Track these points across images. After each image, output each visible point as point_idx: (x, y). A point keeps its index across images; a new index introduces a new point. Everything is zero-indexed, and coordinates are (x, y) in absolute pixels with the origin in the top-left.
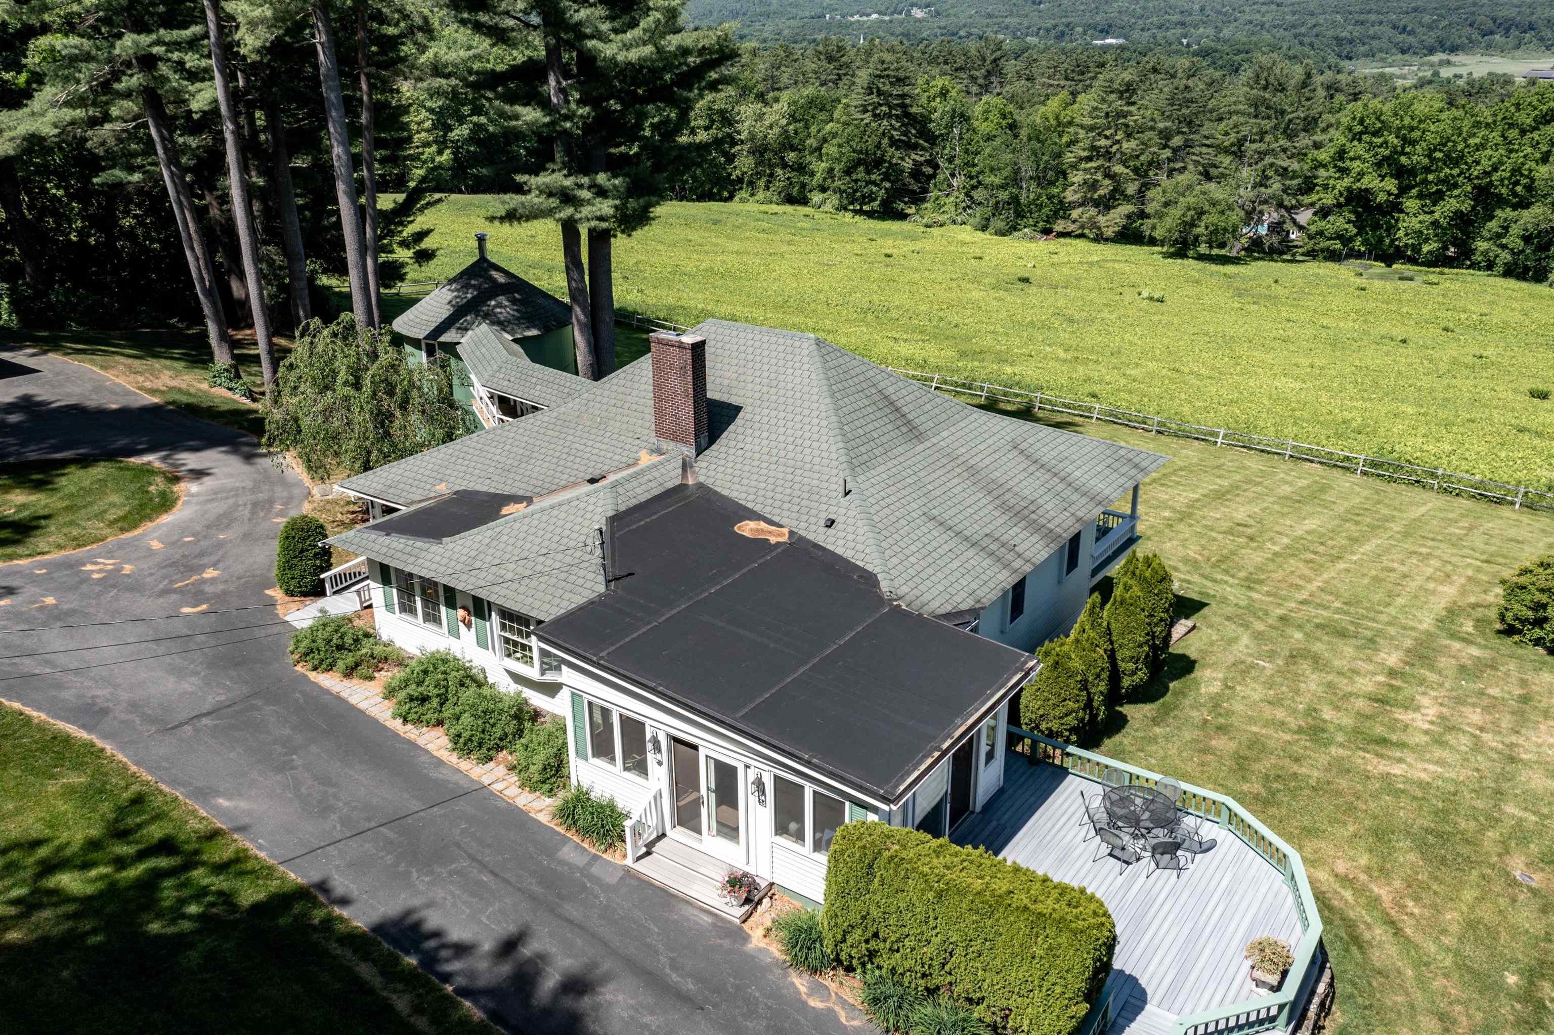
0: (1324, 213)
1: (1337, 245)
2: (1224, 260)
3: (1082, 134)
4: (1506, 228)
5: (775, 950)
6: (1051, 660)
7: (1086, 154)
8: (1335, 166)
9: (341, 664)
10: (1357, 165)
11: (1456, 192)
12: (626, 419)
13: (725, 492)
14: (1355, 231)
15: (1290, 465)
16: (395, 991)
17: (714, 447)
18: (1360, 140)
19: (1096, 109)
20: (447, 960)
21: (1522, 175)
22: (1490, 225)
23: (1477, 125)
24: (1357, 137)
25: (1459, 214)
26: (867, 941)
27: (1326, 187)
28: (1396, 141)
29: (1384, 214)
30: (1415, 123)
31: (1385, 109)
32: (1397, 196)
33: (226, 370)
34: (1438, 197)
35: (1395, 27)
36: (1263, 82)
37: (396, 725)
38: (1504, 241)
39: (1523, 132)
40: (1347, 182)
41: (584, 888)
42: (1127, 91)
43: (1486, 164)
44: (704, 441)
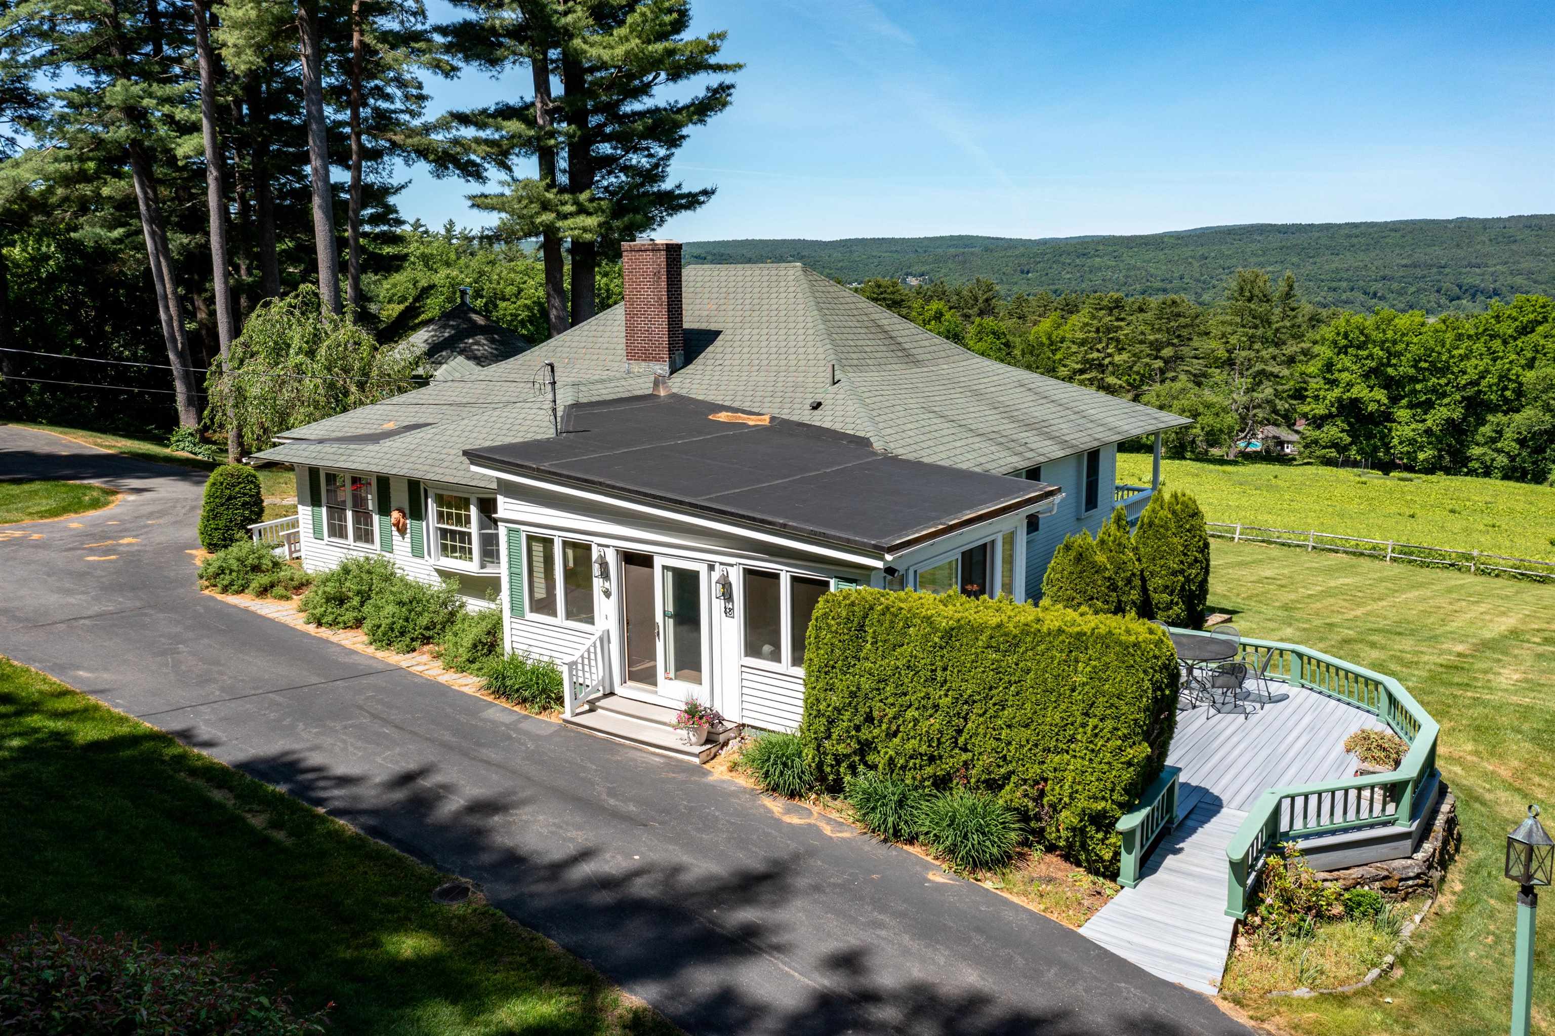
0: (1318, 422)
1: (1333, 453)
2: (1221, 461)
3: (1074, 348)
4: (1500, 433)
5: (744, 781)
6: (1072, 554)
7: (1079, 366)
8: (1324, 378)
9: (254, 585)
10: (1345, 376)
11: (1446, 401)
12: (595, 357)
13: (700, 398)
14: (1349, 440)
15: (1313, 554)
16: (250, 811)
17: (690, 366)
18: (1346, 353)
19: (1087, 324)
20: (324, 789)
21: (1510, 380)
22: (1482, 429)
23: (1459, 337)
24: (1343, 350)
25: (1450, 421)
26: (858, 728)
27: (1316, 398)
28: (1381, 353)
29: (1377, 424)
30: (1398, 337)
31: (1367, 323)
32: (1388, 408)
33: (191, 434)
34: (1428, 406)
35: (1365, 293)
36: (1247, 294)
37: (312, 629)
38: (1499, 445)
39: (1505, 343)
40: (1337, 392)
41: (509, 738)
42: (1117, 307)
43: (1472, 374)
44: (679, 361)
